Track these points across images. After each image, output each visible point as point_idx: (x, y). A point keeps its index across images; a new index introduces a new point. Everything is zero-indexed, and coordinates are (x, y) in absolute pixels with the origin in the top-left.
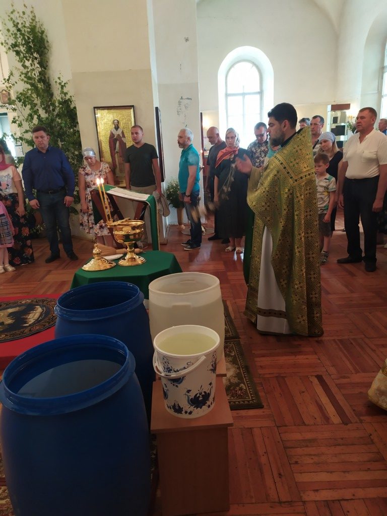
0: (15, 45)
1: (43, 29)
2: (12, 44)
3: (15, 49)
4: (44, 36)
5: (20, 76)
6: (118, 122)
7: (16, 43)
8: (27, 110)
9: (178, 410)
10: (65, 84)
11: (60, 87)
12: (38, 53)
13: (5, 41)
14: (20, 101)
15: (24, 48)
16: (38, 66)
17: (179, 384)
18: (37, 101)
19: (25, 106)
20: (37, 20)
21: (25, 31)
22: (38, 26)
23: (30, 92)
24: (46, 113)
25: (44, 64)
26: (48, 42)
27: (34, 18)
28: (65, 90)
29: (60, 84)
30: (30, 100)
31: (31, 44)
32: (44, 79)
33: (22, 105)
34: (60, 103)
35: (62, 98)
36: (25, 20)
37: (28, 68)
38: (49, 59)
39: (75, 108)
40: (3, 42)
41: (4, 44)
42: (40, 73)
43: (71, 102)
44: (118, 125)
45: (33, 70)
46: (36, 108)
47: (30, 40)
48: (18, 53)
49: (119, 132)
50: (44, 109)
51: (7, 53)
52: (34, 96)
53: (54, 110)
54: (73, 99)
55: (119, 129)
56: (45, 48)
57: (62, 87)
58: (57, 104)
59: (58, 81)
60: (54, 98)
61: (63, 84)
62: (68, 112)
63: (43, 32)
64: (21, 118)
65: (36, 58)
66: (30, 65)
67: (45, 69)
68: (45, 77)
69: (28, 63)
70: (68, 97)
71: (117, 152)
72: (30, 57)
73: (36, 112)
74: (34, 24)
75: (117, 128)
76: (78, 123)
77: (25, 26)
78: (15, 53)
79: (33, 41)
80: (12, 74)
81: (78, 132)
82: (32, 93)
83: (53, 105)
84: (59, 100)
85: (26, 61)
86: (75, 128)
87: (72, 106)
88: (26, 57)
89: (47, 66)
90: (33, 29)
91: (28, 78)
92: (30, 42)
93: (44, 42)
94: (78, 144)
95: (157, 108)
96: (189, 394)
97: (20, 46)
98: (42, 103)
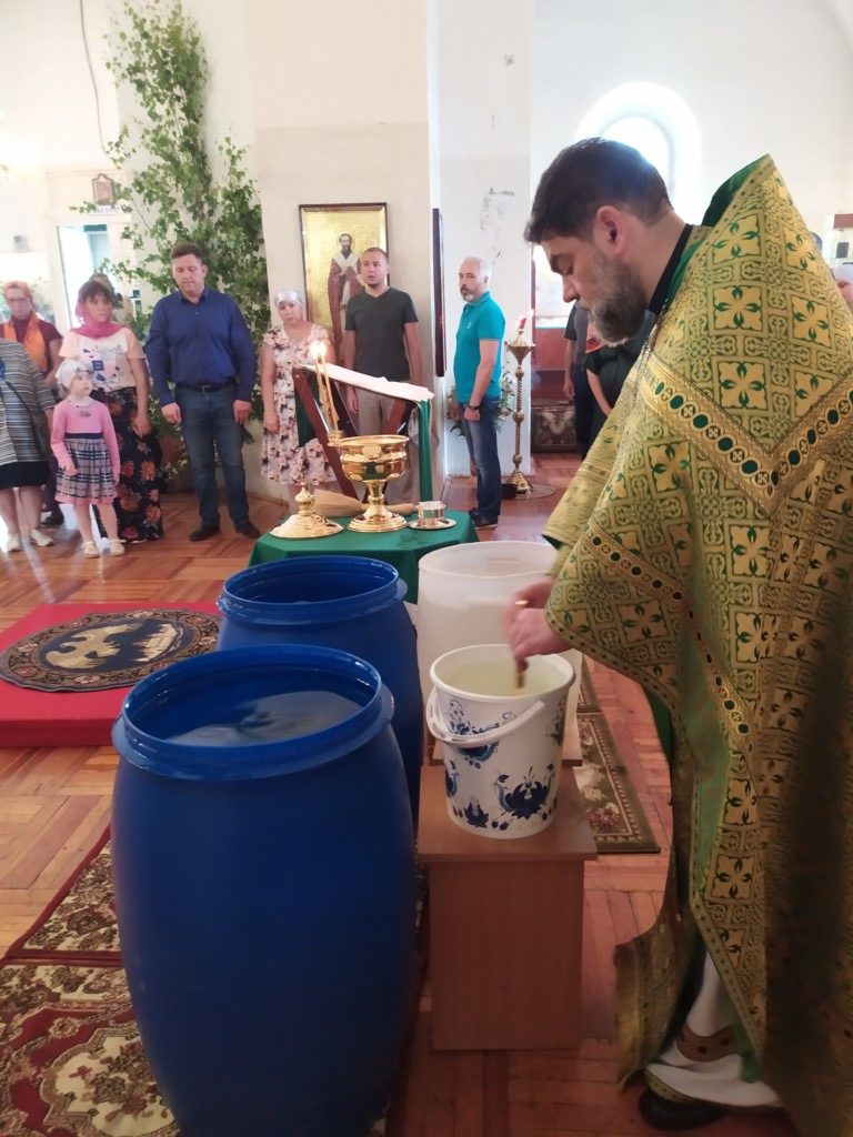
0: (134, 69)
1: (196, 35)
2: (130, 65)
3: (134, 77)
4: (198, 51)
5: (143, 137)
6: (350, 240)
7: (137, 63)
8: (154, 212)
9: (477, 817)
10: (240, 152)
11: (228, 159)
12: (183, 85)
13: (115, 59)
14: (140, 192)
15: (155, 76)
16: (183, 115)
17: (484, 760)
18: (177, 193)
19: (151, 202)
20: (184, 14)
21: (157, 38)
22: (185, 28)
23: (161, 172)
24: (194, 218)
25: (194, 112)
26: (205, 62)
27: (178, 11)
28: (239, 167)
29: (229, 152)
30: (162, 190)
31: (169, 67)
32: (193, 145)
33: (144, 201)
34: (227, 196)
35: (231, 186)
36: (158, 13)
37: (160, 118)
38: (205, 99)
39: (258, 207)
40: (111, 61)
41: (112, 66)
42: (186, 131)
43: (250, 193)
44: (349, 247)
45: (171, 123)
46: (174, 207)
47: (169, 59)
48: (141, 85)
49: (352, 261)
50: (190, 210)
51: (117, 85)
52: (171, 181)
53: (211, 213)
54: (255, 186)
55: (351, 256)
56: (199, 75)
57: (233, 159)
58: (220, 198)
59: (226, 146)
60: (213, 185)
61: (235, 153)
62: (242, 216)
63: (195, 42)
64: (141, 229)
65: (178, 98)
66: (164, 113)
67: (198, 122)
68: (195, 140)
69: (160, 109)
70: (244, 182)
71: (344, 306)
72: (166, 96)
73: (173, 217)
74: (178, 23)
75: (347, 252)
76: (262, 241)
77: (157, 28)
78: (134, 85)
79: (174, 61)
80: (125, 132)
81: (263, 260)
82: (166, 174)
83: (211, 200)
84: (225, 190)
85: (158, 104)
86: (255, 253)
87: (251, 205)
88: (157, 95)
89: (201, 115)
90: (174, 36)
91: (161, 142)
92: (166, 63)
93: (197, 62)
94: (262, 289)
95: (436, 212)
96: (503, 785)
97: (147, 71)
98: (187, 197)
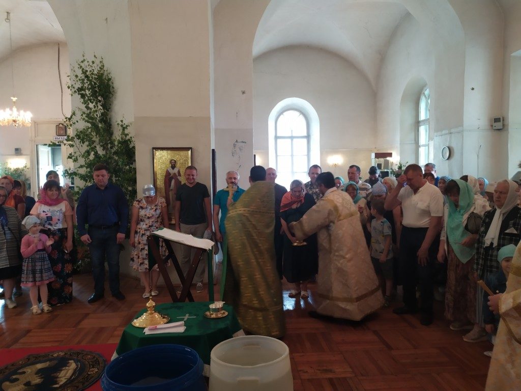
0: (80, 90)
1: (110, 77)
2: (79, 88)
3: (80, 92)
4: (110, 83)
5: (82, 115)
6: (175, 162)
7: (82, 87)
8: (85, 147)
10: (127, 126)
11: (120, 128)
12: (102, 96)
13: (72, 85)
14: (78, 139)
15: (90, 92)
16: (101, 108)
18: (96, 139)
19: (83, 143)
20: (105, 68)
21: (92, 77)
22: (105, 73)
23: (90, 130)
24: (103, 150)
25: (107, 107)
26: (113, 88)
27: (102, 67)
28: (126, 132)
29: (122, 126)
30: (89, 137)
31: (97, 89)
32: (106, 120)
33: (80, 142)
34: (119, 142)
35: (122, 138)
36: (93, 68)
37: (91, 109)
38: (112, 102)
39: (134, 147)
40: (70, 86)
41: (70, 88)
42: (102, 114)
43: (130, 142)
44: (175, 165)
45: (96, 111)
46: (94, 145)
48: (83, 96)
49: (176, 171)
50: (101, 146)
51: (72, 95)
52: (94, 134)
53: (111, 148)
54: (133, 139)
55: (176, 168)
56: (110, 93)
57: (124, 129)
58: (116, 143)
59: (121, 123)
60: (114, 138)
61: (125, 126)
62: (126, 151)
63: (110, 79)
64: (78, 154)
65: (100, 101)
66: (93, 107)
67: (108, 111)
68: (106, 118)
69: (91, 105)
70: (128, 137)
71: (172, 190)
72: (94, 100)
73: (94, 149)
74: (102, 72)
75: (173, 167)
76: (135, 161)
77: (93, 74)
78: (80, 96)
79: (99, 87)
80: (74, 114)
81: (135, 169)
83: (112, 143)
84: (119, 140)
85: (90, 103)
86: (131, 166)
87: (131, 146)
88: (90, 100)
89: (110, 108)
90: (100, 76)
91: (89, 117)
92: (96, 87)
93: (109, 88)
94: (134, 181)
95: (213, 151)
97: (87, 90)
98: (100, 141)
